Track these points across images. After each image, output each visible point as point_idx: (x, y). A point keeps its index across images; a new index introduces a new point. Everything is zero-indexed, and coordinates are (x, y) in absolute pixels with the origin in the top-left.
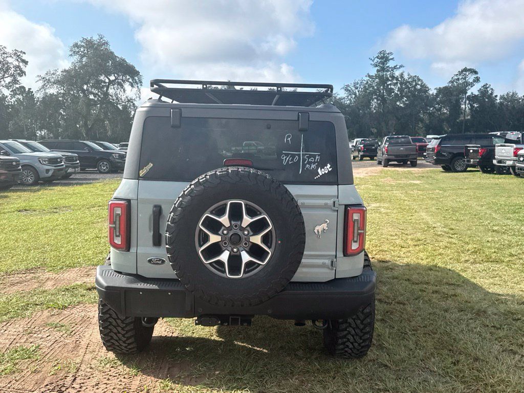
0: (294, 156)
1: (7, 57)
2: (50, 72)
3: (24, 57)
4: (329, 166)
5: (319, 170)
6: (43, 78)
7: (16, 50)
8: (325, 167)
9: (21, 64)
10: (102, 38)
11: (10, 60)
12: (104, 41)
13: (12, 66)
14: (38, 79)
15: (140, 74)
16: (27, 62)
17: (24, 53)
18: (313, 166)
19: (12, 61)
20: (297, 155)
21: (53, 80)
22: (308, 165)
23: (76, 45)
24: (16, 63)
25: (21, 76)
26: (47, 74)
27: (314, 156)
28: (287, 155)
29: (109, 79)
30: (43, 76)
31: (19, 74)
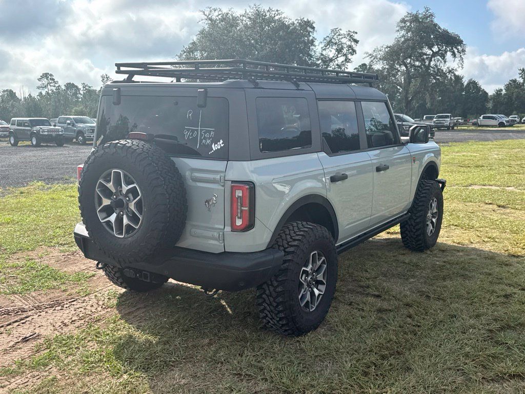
0: (193, 131)
1: (342, 38)
2: (377, 48)
3: (356, 37)
4: (221, 141)
5: (213, 146)
6: (370, 55)
7: (349, 31)
8: (218, 143)
9: (353, 43)
10: (427, 11)
11: (344, 40)
12: (429, 14)
13: (345, 46)
14: (366, 55)
15: (464, 43)
16: (358, 41)
17: (356, 33)
18: (208, 141)
19: (346, 41)
20: (196, 130)
21: (379, 56)
22: (204, 141)
23: (403, 21)
24: (348, 43)
25: (352, 55)
26: (374, 51)
27: (209, 132)
28: (188, 130)
29: (432, 51)
30: (370, 52)
31: (351, 53)
